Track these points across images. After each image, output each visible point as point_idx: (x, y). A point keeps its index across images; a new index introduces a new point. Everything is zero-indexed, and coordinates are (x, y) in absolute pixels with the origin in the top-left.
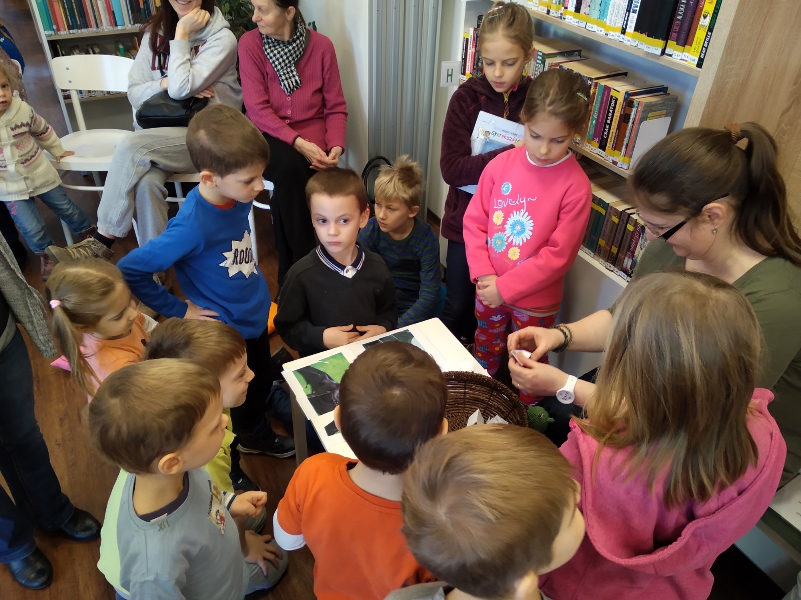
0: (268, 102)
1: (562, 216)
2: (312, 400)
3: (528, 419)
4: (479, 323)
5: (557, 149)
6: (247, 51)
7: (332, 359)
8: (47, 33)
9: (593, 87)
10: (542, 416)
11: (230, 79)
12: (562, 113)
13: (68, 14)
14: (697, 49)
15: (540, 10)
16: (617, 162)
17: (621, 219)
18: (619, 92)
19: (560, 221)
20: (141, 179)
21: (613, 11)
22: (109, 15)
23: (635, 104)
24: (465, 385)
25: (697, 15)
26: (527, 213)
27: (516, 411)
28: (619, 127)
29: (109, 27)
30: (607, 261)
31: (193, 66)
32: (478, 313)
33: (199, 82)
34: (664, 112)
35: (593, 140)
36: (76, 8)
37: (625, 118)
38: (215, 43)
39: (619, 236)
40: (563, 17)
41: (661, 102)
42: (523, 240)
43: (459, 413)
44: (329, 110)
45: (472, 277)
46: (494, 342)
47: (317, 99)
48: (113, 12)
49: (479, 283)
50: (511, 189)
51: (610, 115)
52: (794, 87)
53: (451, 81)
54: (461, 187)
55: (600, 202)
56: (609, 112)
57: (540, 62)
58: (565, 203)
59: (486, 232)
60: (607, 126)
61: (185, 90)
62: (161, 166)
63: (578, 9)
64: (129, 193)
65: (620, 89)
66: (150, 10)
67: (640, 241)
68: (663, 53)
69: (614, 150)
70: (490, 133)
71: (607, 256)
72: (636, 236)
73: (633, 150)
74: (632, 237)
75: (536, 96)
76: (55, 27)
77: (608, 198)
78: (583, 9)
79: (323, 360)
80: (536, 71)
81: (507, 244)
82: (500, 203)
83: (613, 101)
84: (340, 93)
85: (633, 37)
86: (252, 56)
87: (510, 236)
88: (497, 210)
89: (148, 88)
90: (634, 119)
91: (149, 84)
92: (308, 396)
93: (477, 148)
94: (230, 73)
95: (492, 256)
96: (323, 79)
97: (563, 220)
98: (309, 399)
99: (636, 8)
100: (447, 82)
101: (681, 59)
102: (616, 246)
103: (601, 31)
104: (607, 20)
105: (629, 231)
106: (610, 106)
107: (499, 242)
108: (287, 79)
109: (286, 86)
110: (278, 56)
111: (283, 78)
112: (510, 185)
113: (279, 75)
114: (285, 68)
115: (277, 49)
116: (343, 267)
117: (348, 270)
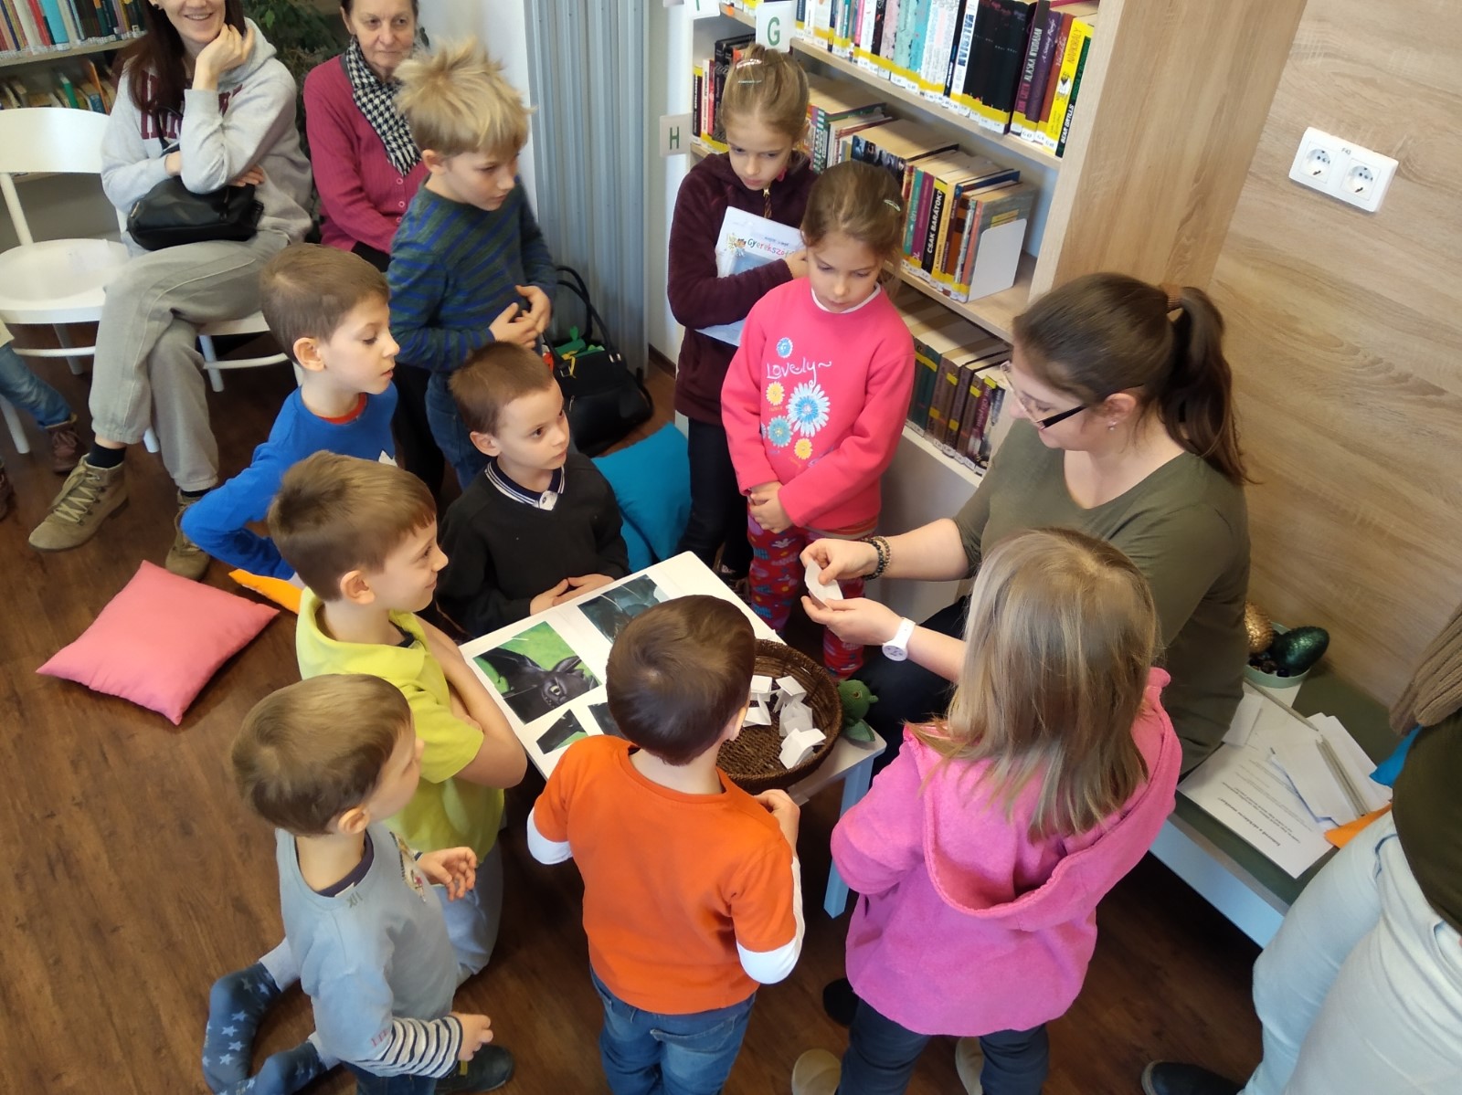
0: (360, 189)
1: (871, 389)
2: (511, 701)
3: (841, 701)
4: (756, 552)
5: (860, 286)
6: (321, 101)
7: (533, 634)
9: (906, 173)
10: (861, 695)
12: (864, 233)
14: (1055, 128)
15: (816, 43)
16: (949, 292)
17: (962, 378)
18: (946, 184)
19: (869, 396)
20: (157, 341)
21: (930, 58)
22: (39, 26)
23: (971, 204)
25: (1053, 76)
26: (819, 387)
27: (822, 690)
28: (949, 238)
29: (39, 48)
30: (944, 442)
31: (229, 135)
32: (753, 538)
34: (1016, 212)
35: (912, 255)
37: (957, 225)
38: (258, 91)
39: (959, 404)
40: (854, 58)
41: (1009, 199)
42: (816, 429)
45: (742, 488)
46: (780, 580)
48: (45, 19)
49: (753, 496)
50: (791, 349)
51: (935, 218)
52: (1195, 185)
53: (678, 147)
55: (928, 352)
56: (932, 213)
57: (822, 127)
58: (874, 368)
59: (759, 414)
60: (932, 236)
61: (217, 179)
62: (188, 316)
63: (876, 49)
64: (140, 367)
65: (948, 176)
66: (114, 12)
67: (990, 412)
68: (1007, 129)
69: (944, 273)
70: (745, 242)
71: (944, 434)
72: (984, 405)
73: (971, 275)
74: (978, 406)
75: (823, 206)
77: (940, 344)
78: (885, 49)
79: (519, 636)
80: (816, 139)
81: (792, 434)
82: (777, 371)
83: (939, 198)
85: (962, 102)
86: (330, 109)
87: (796, 422)
88: (772, 381)
89: (142, 172)
90: (971, 227)
91: (143, 164)
92: (503, 695)
93: (726, 266)
94: (288, 136)
95: (772, 452)
97: (874, 395)
98: (506, 700)
99: (964, 59)
100: (671, 148)
101: (1034, 141)
102: (956, 420)
103: (913, 87)
104: (922, 71)
105: (974, 396)
106: (934, 204)
107: (779, 432)
108: (399, 148)
109: (399, 161)
110: (382, 108)
111: (394, 145)
112: (790, 343)
113: (385, 141)
114: (395, 128)
115: (378, 97)
116: (537, 496)
117: (545, 498)
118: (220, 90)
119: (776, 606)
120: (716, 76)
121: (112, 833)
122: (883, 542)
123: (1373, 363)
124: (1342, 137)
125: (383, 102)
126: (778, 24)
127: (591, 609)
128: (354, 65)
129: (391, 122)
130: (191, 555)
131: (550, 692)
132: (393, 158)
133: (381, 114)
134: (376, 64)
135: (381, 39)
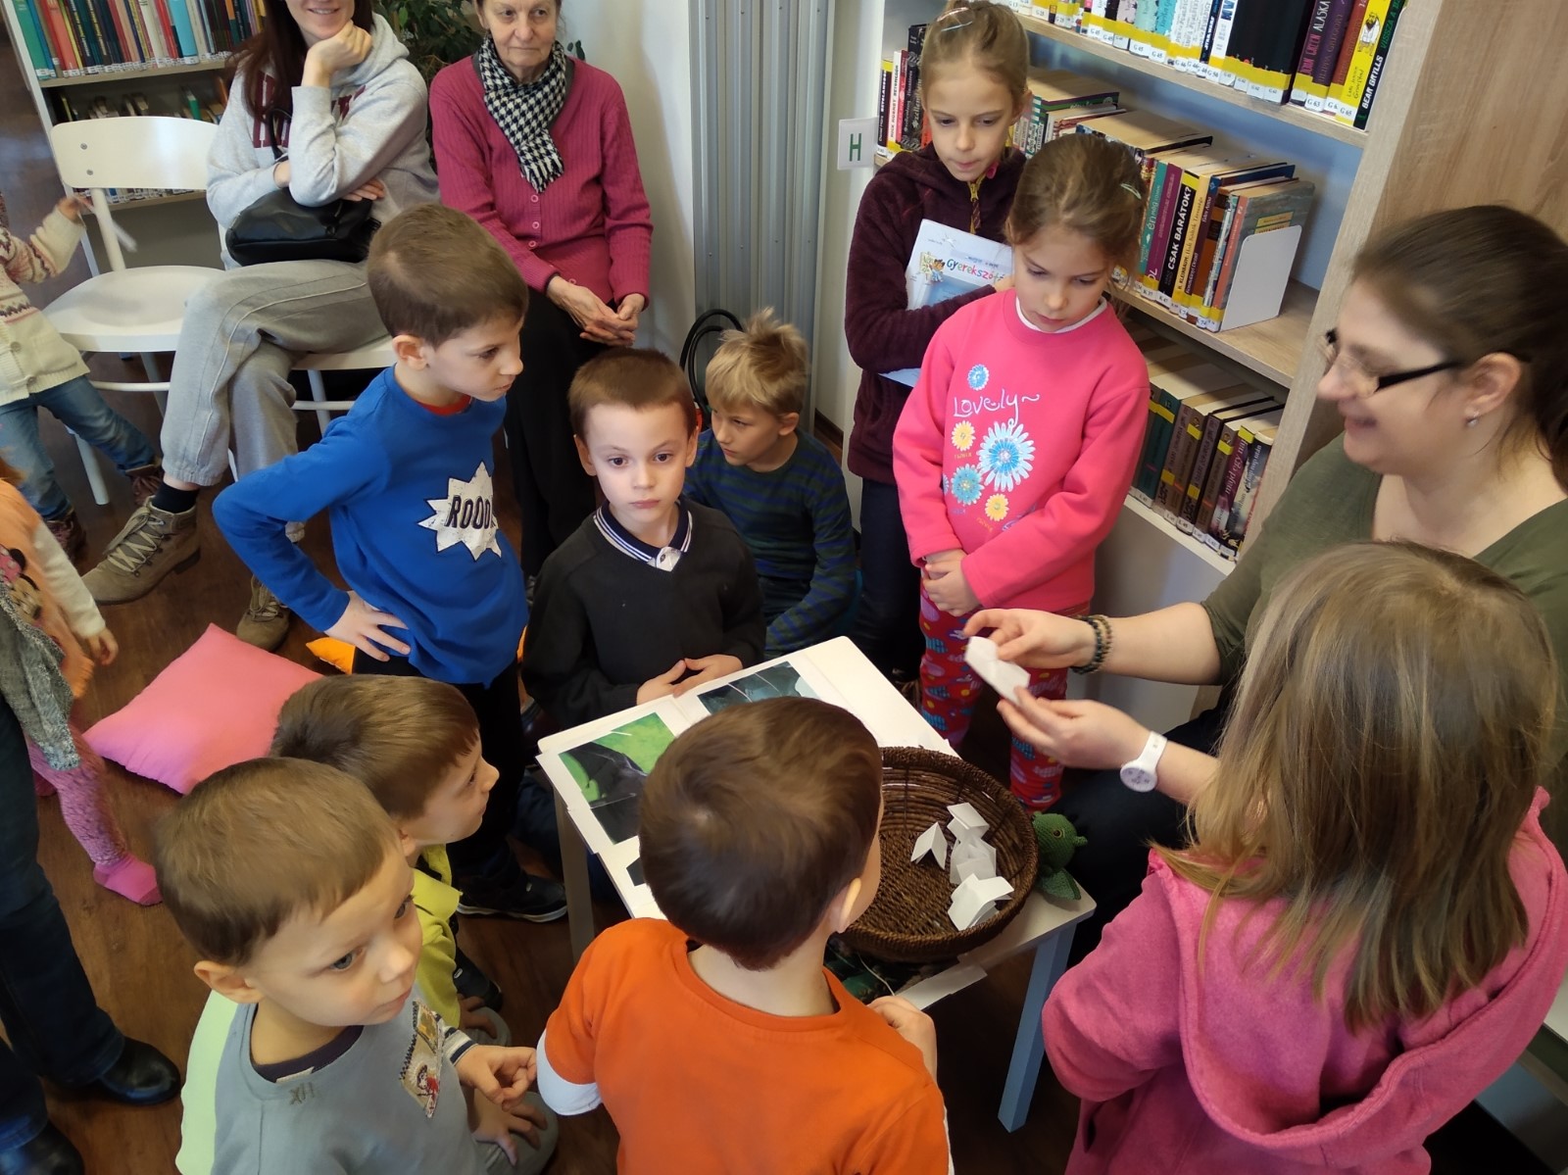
0: (491, 206)
1: (1090, 431)
2: (599, 812)
3: (1037, 842)
4: (929, 644)
5: (1083, 296)
6: (449, 104)
7: (635, 728)
8: (39, 73)
9: (1144, 167)
10: (1063, 833)
11: (415, 161)
12: (1093, 226)
13: (82, 35)
14: (1354, 90)
15: (1034, 15)
16: (1196, 319)
17: (1207, 432)
18: (1197, 177)
19: (1087, 441)
20: (241, 366)
21: (1184, 15)
22: (166, 36)
23: (1232, 201)
24: (907, 774)
25: (1354, 22)
26: (1021, 427)
27: (1011, 825)
28: (1198, 248)
29: (165, 60)
30: (1179, 514)
31: (341, 138)
32: (925, 624)
33: (353, 172)
34: (1289, 216)
35: (1147, 273)
36: (99, 23)
37: (1210, 230)
38: (383, 92)
39: (1202, 465)
40: (1082, 27)
41: (1282, 197)
42: (1014, 481)
43: (896, 829)
44: (617, 219)
45: (914, 556)
46: (959, 680)
47: (592, 198)
48: (174, 28)
49: (928, 567)
50: (987, 379)
51: (1181, 223)
52: (1551, 164)
53: (859, 159)
54: (888, 372)
55: (1162, 397)
56: (1178, 217)
57: (1037, 119)
58: (1095, 404)
59: (940, 465)
60: (1175, 247)
61: (326, 188)
62: (280, 342)
63: (1111, 12)
64: (218, 395)
65: (1199, 171)
66: (249, 24)
67: (1245, 475)
68: (1286, 98)
69: (1190, 294)
70: (944, 264)
71: (1179, 505)
72: (1238, 465)
73: (1227, 293)
74: (1229, 467)
75: (1039, 190)
76: (55, 61)
77: (1180, 390)
78: (1123, 11)
79: (620, 729)
80: (1029, 136)
81: (982, 487)
82: (966, 407)
83: (1187, 197)
84: (637, 187)
85: (1224, 68)
86: (458, 112)
87: (988, 473)
88: (960, 420)
89: (248, 183)
90: (1230, 231)
91: (251, 174)
92: (592, 803)
93: (919, 294)
94: (415, 148)
95: (953, 512)
96: (604, 158)
97: (1094, 439)
98: (592, 810)
99: (1230, 10)
100: (851, 160)
101: (1324, 112)
102: (1197, 485)
103: (1160, 55)
104: (1172, 33)
105: (1223, 453)
106: (1180, 204)
107: (966, 485)
108: (535, 160)
109: (534, 175)
110: (516, 113)
111: (529, 156)
112: (986, 371)
113: (518, 152)
114: (531, 137)
115: (512, 100)
116: (653, 551)
117: (664, 556)
118: (339, 93)
119: (953, 714)
120: (909, 68)
121: (122, 948)
122: (1105, 623)
125: (518, 106)
127: (714, 701)
128: (486, 64)
129: (527, 130)
130: (266, 621)
132: (527, 171)
133: (515, 120)
134: (511, 63)
135: (516, 33)
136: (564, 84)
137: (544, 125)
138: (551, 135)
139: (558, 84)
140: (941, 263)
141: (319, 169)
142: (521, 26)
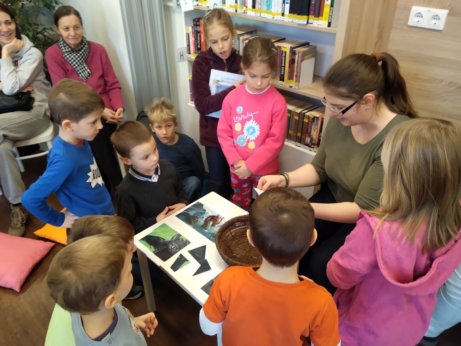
1: (274, 119)
2: (157, 254)
4: (235, 191)
5: (265, 82)
6: (52, 58)
7: (160, 228)
11: (41, 78)
12: (266, 60)
14: (326, 17)
15: (231, 10)
16: (292, 86)
17: (300, 117)
18: (286, 48)
19: (273, 122)
21: (275, 4)
23: (297, 53)
26: (254, 121)
28: (290, 67)
30: (296, 142)
31: (18, 73)
32: (233, 185)
33: (23, 83)
34: (311, 55)
37: (292, 61)
38: (29, 57)
39: (300, 126)
40: (246, 12)
41: (308, 50)
42: (255, 137)
44: (110, 87)
45: (230, 164)
46: (245, 200)
47: (101, 82)
49: (235, 166)
50: (242, 110)
51: (283, 61)
52: (379, 30)
58: (274, 111)
59: (232, 137)
60: (283, 68)
61: (15, 89)
62: (10, 138)
63: (254, 7)
65: (287, 46)
67: (313, 127)
68: (308, 23)
69: (289, 80)
70: (219, 81)
71: (295, 139)
72: (310, 124)
73: (299, 78)
74: (308, 125)
78: (257, 6)
81: (246, 140)
82: (237, 119)
83: (284, 54)
84: (114, 77)
85: (289, 17)
86: (56, 61)
87: (247, 136)
88: (236, 123)
90: (298, 61)
92: (153, 252)
93: (214, 91)
94: (41, 74)
95: (239, 149)
96: (103, 69)
97: (275, 122)
98: (154, 254)
99: (288, 1)
100: (181, 59)
101: (318, 25)
102: (299, 132)
103: (270, 16)
104: (272, 10)
105: (306, 122)
106: (282, 56)
107: (241, 141)
109: (83, 77)
110: (74, 59)
111: (80, 71)
112: (241, 108)
113: (77, 70)
115: (72, 55)
116: (150, 177)
117: (154, 178)
118: (14, 59)
120: (195, 31)
122: (287, 175)
123: (449, 84)
124: (426, 6)
125: (75, 57)
126: (217, 5)
127: (181, 216)
128: (62, 45)
129: (78, 63)
130: (18, 228)
131: (172, 248)
132: (80, 76)
133: (74, 61)
134: (70, 44)
135: (70, 34)
136: (87, 49)
137: (84, 61)
138: (86, 64)
139: (86, 48)
140: (218, 81)
141: (12, 83)
142: (72, 32)
